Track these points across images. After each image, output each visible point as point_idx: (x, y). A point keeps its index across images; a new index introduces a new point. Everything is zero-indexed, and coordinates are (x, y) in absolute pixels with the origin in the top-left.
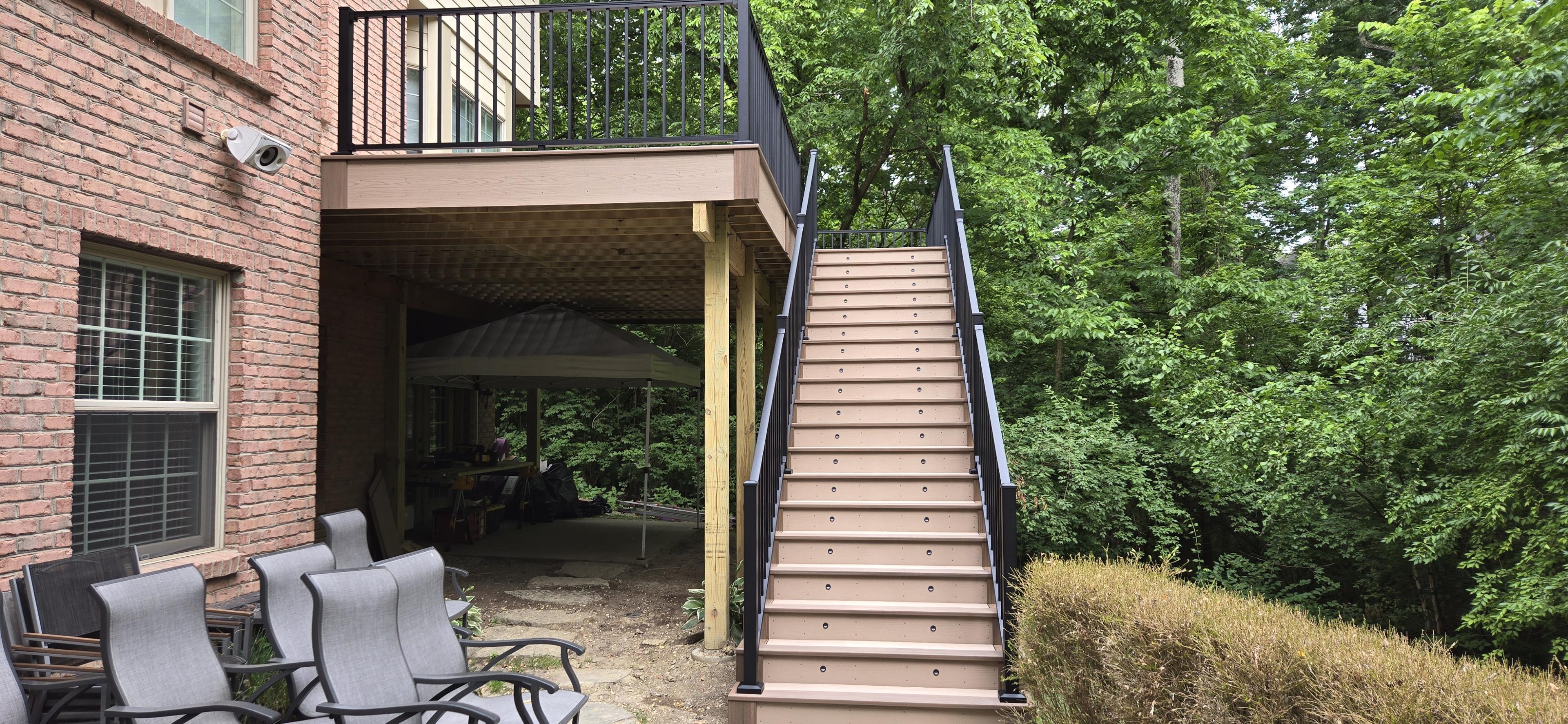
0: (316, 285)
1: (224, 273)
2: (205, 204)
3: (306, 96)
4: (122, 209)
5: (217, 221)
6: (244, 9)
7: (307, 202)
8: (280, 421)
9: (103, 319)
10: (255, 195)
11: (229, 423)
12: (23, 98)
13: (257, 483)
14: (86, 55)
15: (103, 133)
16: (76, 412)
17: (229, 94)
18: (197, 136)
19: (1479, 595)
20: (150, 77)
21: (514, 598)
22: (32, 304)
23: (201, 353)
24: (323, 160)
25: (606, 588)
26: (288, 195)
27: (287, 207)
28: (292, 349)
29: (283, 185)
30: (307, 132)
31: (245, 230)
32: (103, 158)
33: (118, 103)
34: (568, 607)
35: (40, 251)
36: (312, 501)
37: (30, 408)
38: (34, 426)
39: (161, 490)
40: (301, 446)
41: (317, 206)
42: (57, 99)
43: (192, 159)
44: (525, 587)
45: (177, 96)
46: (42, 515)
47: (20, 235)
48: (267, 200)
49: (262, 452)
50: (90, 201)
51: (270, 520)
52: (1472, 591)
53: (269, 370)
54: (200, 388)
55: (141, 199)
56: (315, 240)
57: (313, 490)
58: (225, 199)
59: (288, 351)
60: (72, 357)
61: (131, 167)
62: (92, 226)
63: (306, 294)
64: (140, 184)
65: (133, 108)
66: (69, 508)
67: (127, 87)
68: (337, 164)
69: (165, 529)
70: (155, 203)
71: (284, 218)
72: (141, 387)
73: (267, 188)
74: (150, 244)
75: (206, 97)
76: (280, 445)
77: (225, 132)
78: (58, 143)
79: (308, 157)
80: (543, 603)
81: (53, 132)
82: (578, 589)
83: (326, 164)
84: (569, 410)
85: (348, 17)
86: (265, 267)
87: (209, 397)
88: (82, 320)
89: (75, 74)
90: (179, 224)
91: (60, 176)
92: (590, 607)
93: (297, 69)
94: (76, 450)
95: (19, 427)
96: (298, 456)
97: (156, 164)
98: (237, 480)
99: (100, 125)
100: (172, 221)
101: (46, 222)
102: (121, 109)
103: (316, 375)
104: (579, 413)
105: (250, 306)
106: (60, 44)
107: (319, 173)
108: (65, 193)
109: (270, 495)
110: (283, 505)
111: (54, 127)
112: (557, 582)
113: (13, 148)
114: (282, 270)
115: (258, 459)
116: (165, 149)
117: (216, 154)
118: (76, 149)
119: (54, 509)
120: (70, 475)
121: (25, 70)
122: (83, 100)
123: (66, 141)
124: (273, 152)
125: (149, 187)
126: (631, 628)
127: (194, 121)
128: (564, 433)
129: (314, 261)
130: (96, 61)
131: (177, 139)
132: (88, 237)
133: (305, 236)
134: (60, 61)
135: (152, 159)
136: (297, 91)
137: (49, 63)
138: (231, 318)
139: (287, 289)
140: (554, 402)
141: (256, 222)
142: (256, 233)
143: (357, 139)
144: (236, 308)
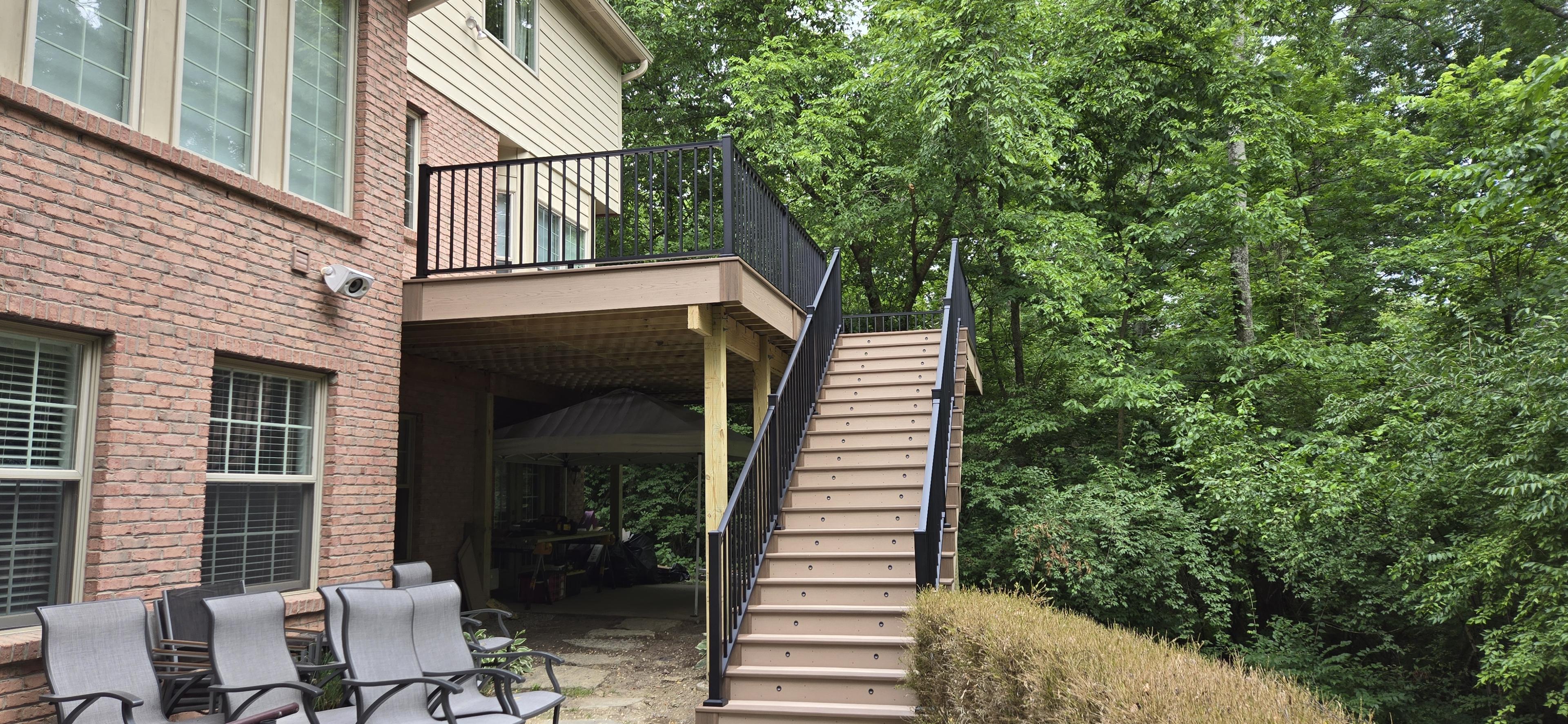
0: (397, 382)
1: (322, 375)
2: (307, 324)
3: (392, 235)
4: (244, 332)
5: (317, 337)
6: (343, 175)
7: (391, 317)
8: (364, 490)
9: (230, 413)
10: (347, 315)
11: (324, 491)
12: (177, 259)
13: (344, 540)
14: (222, 224)
15: (232, 278)
16: (207, 483)
17: (329, 240)
18: (303, 275)
19: (1487, 652)
20: (269, 235)
21: (569, 645)
22: (178, 404)
23: (304, 438)
24: (405, 283)
25: (651, 638)
26: (375, 313)
27: (374, 322)
28: (375, 433)
29: (371, 305)
30: (391, 262)
31: (339, 342)
32: (232, 296)
33: (244, 256)
34: (612, 652)
35: (185, 366)
36: (391, 556)
37: (174, 479)
38: (177, 492)
39: (270, 544)
40: (382, 510)
41: (399, 320)
42: (200, 257)
43: (298, 292)
44: (583, 638)
45: (288, 246)
46: (180, 557)
47: (171, 356)
48: (357, 317)
49: (349, 514)
50: (222, 328)
51: (353, 569)
52: (1482, 648)
53: (356, 450)
54: (303, 465)
55: (258, 324)
56: (397, 346)
57: (392, 546)
58: (323, 319)
59: (372, 434)
60: (205, 442)
61: (252, 301)
62: (223, 346)
63: (388, 389)
64: (259, 313)
65: (255, 258)
66: (200, 553)
67: (251, 244)
68: (415, 286)
69: (272, 575)
70: (269, 327)
71: (371, 331)
72: (257, 464)
73: (357, 309)
74: (265, 357)
75: (310, 244)
76: (365, 509)
77: (324, 269)
78: (200, 288)
79: (392, 282)
80: (592, 649)
81: (196, 281)
82: (626, 638)
83: (407, 287)
84: (658, 485)
85: (426, 171)
86: (355, 370)
87: (309, 472)
88: (213, 415)
89: (214, 238)
90: (287, 341)
91: (201, 312)
92: (631, 652)
93: (384, 215)
94: (206, 511)
95: (165, 492)
96: (380, 518)
97: (271, 297)
98: (328, 537)
99: (231, 273)
100: (281, 339)
101: (190, 345)
102: (246, 260)
103: (396, 453)
104: (668, 488)
105: (341, 400)
106: (204, 218)
107: (401, 294)
108: (205, 324)
109: (356, 549)
110: (366, 557)
111: (198, 278)
112: (610, 633)
113: (168, 295)
114: (368, 371)
115: (345, 520)
116: (278, 286)
117: (317, 286)
118: (212, 291)
119: (188, 553)
120: (201, 529)
121: (179, 240)
122: (219, 256)
123: (206, 287)
124: (359, 282)
125: (265, 315)
126: (661, 669)
127: (300, 263)
128: (654, 507)
129: (396, 363)
130: (230, 227)
131: (287, 278)
132: (220, 355)
133: (388, 344)
134: (203, 231)
135: (268, 294)
136: (384, 232)
137: (195, 232)
138: (328, 410)
139: (373, 386)
140: (645, 477)
141: (348, 335)
142: (348, 344)
143: (431, 265)
144: (331, 402)
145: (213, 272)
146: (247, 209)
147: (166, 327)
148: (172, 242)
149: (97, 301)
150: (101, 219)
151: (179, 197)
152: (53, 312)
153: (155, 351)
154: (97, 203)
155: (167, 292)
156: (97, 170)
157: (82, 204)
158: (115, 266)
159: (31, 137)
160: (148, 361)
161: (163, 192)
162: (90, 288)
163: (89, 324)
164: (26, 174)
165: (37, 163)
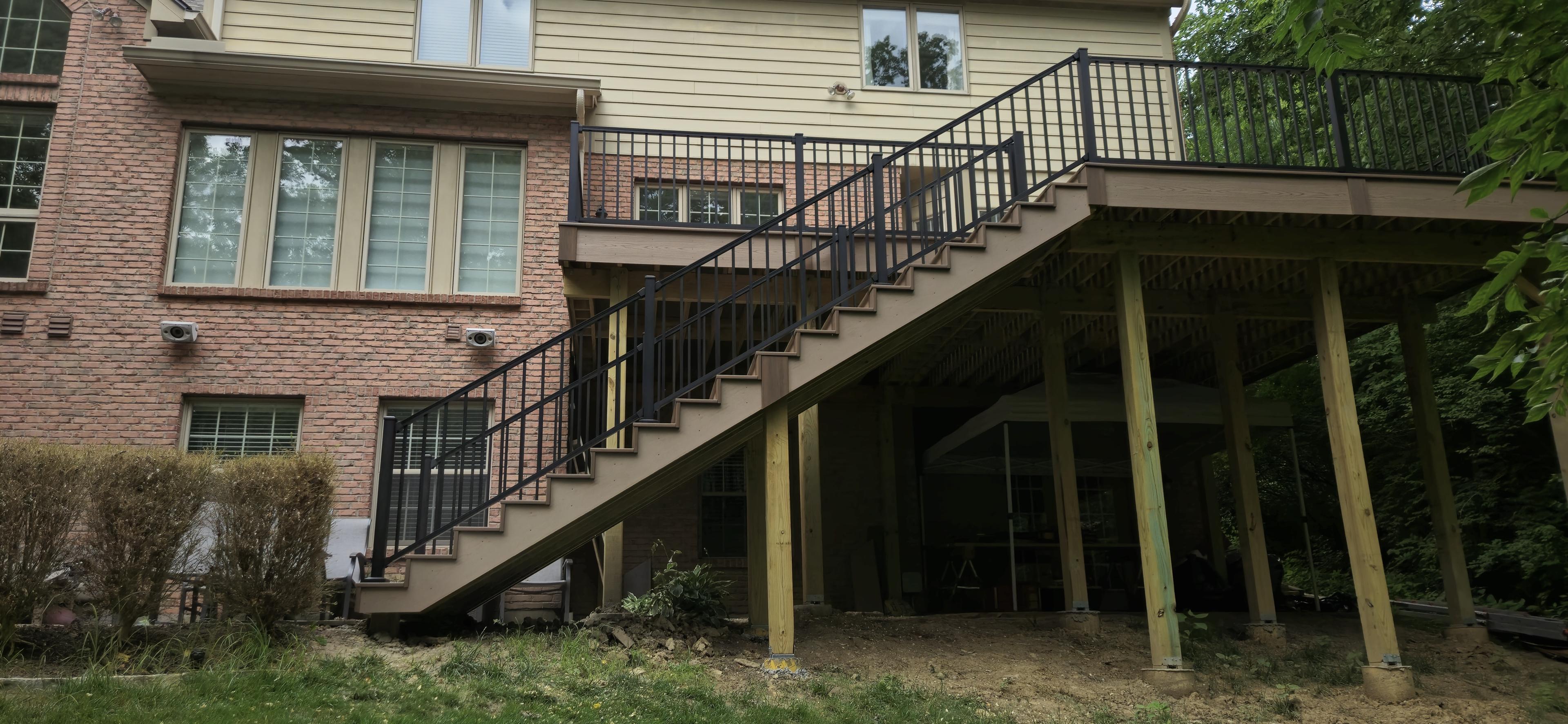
2: (462, 371)
3: (556, 297)
4: (404, 383)
6: (515, 268)
11: (492, 480)
14: (385, 324)
15: (395, 354)
17: (484, 314)
18: (458, 341)
20: (425, 322)
22: (350, 430)
30: (555, 316)
32: (392, 364)
33: (403, 339)
35: (355, 408)
42: (366, 346)
43: (452, 352)
45: (444, 326)
47: (344, 403)
50: (384, 383)
55: (418, 377)
56: (564, 374)
58: (479, 366)
61: (413, 364)
62: (383, 393)
64: (416, 370)
65: (412, 338)
67: (410, 331)
70: (426, 377)
71: (532, 367)
73: (515, 353)
74: (424, 396)
75: (465, 320)
78: (366, 363)
79: (557, 330)
89: (375, 334)
90: (445, 384)
91: (367, 376)
93: (547, 285)
97: (429, 360)
99: (392, 351)
100: (435, 383)
101: (361, 396)
102: (406, 341)
106: (370, 324)
108: (369, 383)
114: (530, 395)
116: (434, 352)
118: (377, 363)
121: (350, 339)
122: (383, 343)
124: (482, 336)
125: (422, 371)
127: (454, 333)
130: (391, 325)
131: (441, 345)
132: (384, 399)
133: (554, 373)
134: (370, 331)
135: (425, 358)
137: (363, 333)
145: (377, 353)
146: (404, 312)
147: (340, 388)
148: (345, 342)
149: (292, 381)
150: (295, 339)
151: (350, 317)
152: (265, 390)
153: (332, 402)
154: (293, 332)
155: (341, 369)
156: (294, 315)
157: (284, 335)
158: (304, 362)
159: (255, 310)
160: (328, 408)
161: (339, 316)
162: (288, 375)
163: (287, 393)
164: (251, 328)
165: (257, 321)
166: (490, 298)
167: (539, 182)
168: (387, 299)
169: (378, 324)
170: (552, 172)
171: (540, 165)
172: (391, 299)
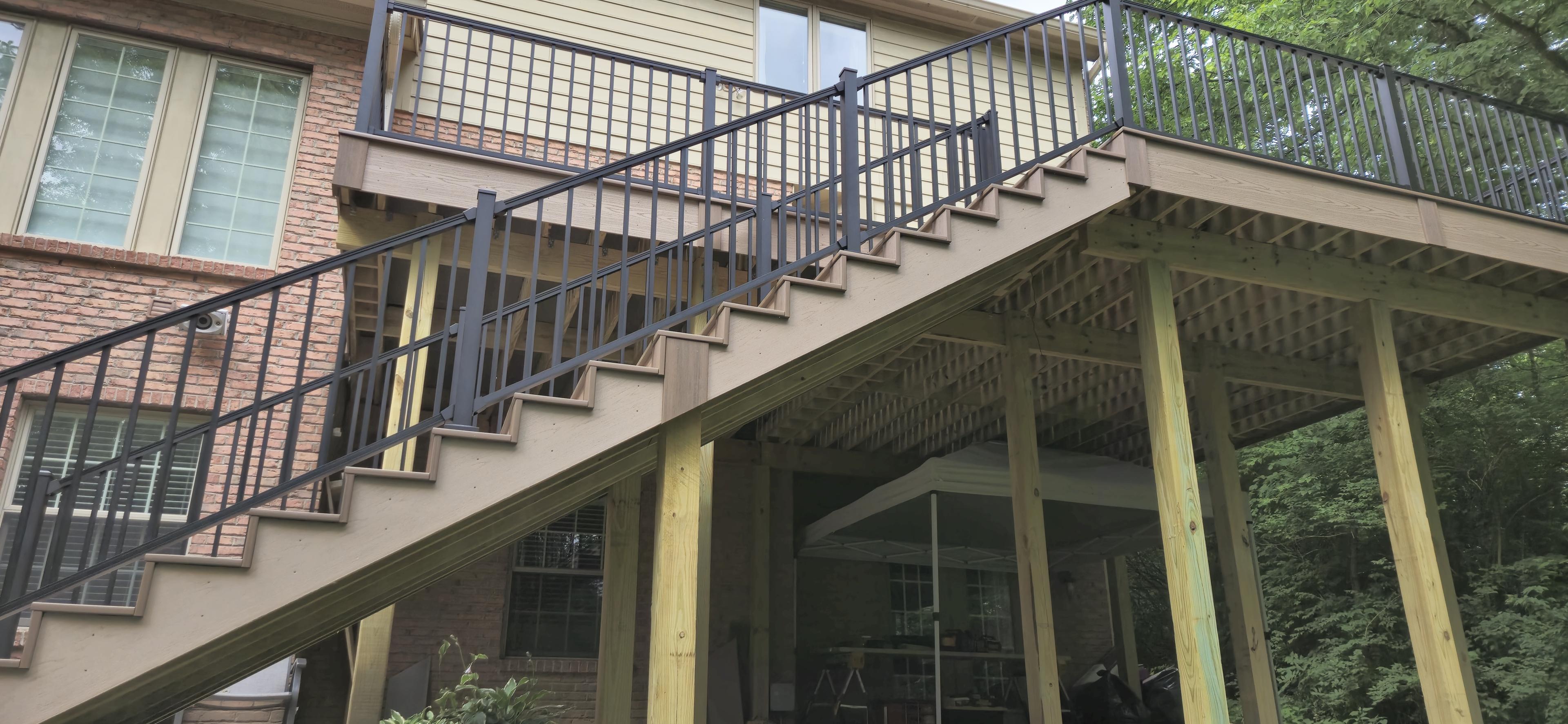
2: (167, 367)
7: (320, 356)
10: (239, 356)
14: (48, 287)
15: (55, 331)
20: (118, 291)
27: (287, 361)
29: (283, 346)
30: (326, 303)
32: (52, 346)
33: (76, 311)
48: (256, 358)
55: (87, 369)
58: (196, 362)
62: (29, 389)
63: (308, 428)
65: (91, 312)
67: (87, 300)
71: (281, 371)
73: (256, 350)
75: (183, 295)
79: (326, 322)
81: (5, 336)
89: (35, 299)
90: (132, 383)
93: (317, 259)
99: (54, 326)
100: (123, 381)
102: (77, 314)
105: (219, 439)
106: (24, 284)
107: (339, 333)
111: (7, 333)
122: (41, 314)
123: (17, 340)
124: (207, 318)
130: (59, 289)
137: (10, 296)
139: (279, 425)
141: (238, 376)
142: (236, 384)
145: (28, 327)
146: (84, 273)
166: (228, 266)
167: (324, 122)
168: (57, 250)
169: (37, 286)
170: (344, 110)
171: (327, 99)
172: (64, 251)
